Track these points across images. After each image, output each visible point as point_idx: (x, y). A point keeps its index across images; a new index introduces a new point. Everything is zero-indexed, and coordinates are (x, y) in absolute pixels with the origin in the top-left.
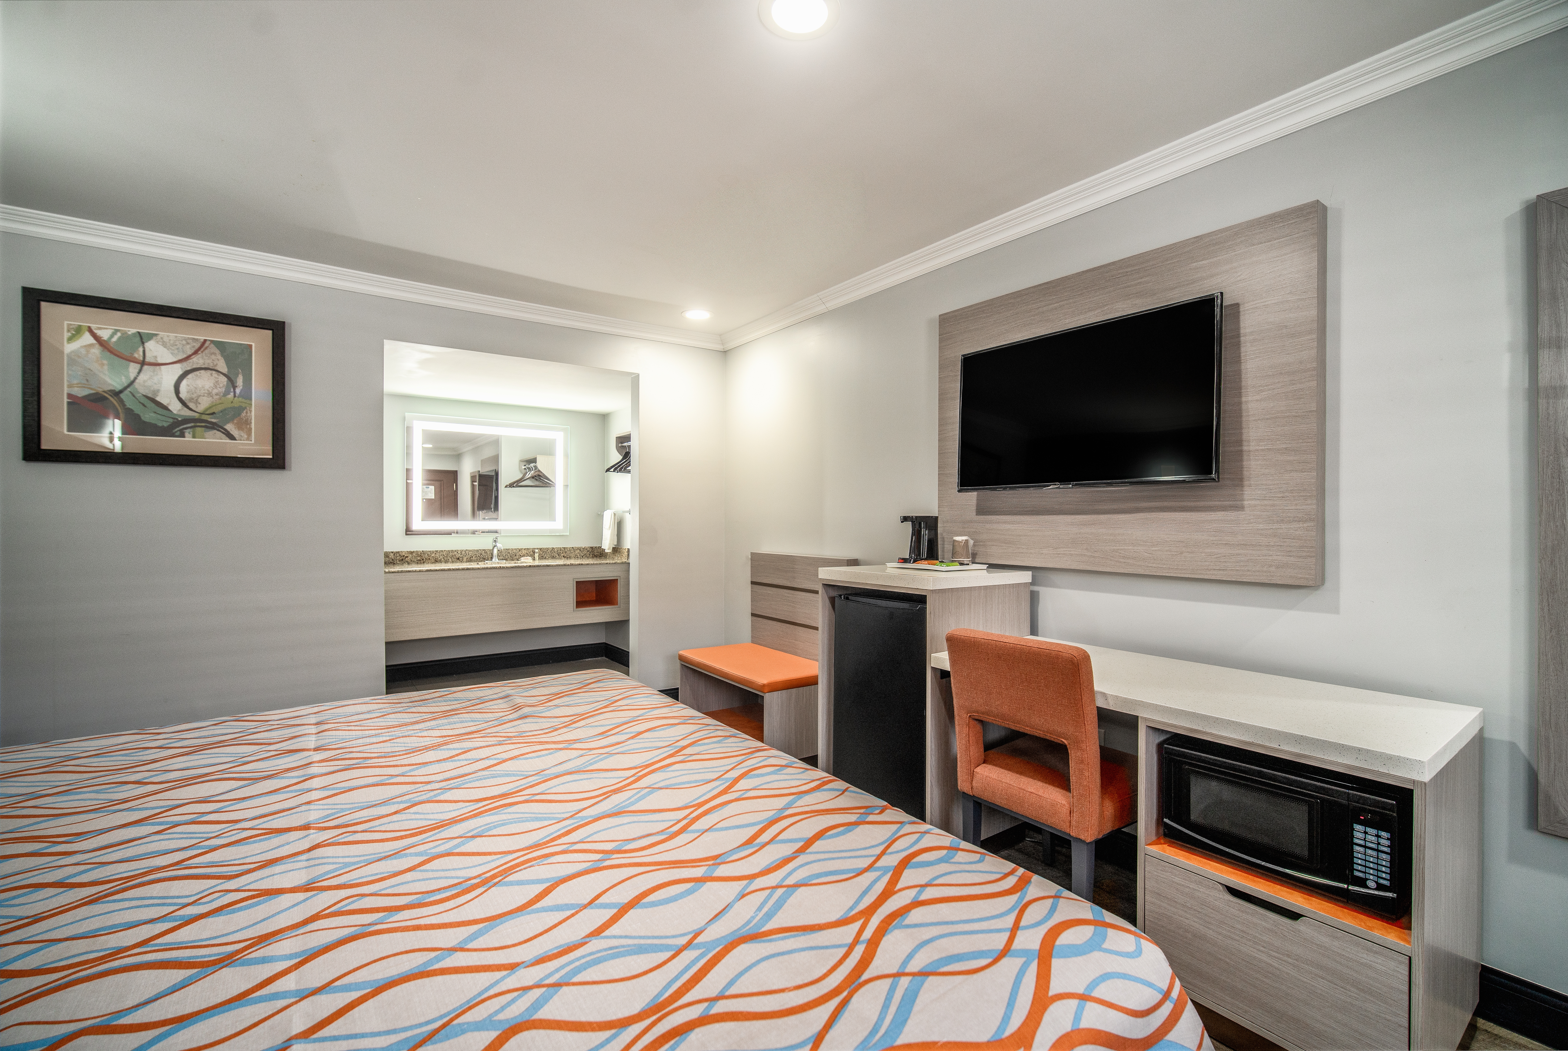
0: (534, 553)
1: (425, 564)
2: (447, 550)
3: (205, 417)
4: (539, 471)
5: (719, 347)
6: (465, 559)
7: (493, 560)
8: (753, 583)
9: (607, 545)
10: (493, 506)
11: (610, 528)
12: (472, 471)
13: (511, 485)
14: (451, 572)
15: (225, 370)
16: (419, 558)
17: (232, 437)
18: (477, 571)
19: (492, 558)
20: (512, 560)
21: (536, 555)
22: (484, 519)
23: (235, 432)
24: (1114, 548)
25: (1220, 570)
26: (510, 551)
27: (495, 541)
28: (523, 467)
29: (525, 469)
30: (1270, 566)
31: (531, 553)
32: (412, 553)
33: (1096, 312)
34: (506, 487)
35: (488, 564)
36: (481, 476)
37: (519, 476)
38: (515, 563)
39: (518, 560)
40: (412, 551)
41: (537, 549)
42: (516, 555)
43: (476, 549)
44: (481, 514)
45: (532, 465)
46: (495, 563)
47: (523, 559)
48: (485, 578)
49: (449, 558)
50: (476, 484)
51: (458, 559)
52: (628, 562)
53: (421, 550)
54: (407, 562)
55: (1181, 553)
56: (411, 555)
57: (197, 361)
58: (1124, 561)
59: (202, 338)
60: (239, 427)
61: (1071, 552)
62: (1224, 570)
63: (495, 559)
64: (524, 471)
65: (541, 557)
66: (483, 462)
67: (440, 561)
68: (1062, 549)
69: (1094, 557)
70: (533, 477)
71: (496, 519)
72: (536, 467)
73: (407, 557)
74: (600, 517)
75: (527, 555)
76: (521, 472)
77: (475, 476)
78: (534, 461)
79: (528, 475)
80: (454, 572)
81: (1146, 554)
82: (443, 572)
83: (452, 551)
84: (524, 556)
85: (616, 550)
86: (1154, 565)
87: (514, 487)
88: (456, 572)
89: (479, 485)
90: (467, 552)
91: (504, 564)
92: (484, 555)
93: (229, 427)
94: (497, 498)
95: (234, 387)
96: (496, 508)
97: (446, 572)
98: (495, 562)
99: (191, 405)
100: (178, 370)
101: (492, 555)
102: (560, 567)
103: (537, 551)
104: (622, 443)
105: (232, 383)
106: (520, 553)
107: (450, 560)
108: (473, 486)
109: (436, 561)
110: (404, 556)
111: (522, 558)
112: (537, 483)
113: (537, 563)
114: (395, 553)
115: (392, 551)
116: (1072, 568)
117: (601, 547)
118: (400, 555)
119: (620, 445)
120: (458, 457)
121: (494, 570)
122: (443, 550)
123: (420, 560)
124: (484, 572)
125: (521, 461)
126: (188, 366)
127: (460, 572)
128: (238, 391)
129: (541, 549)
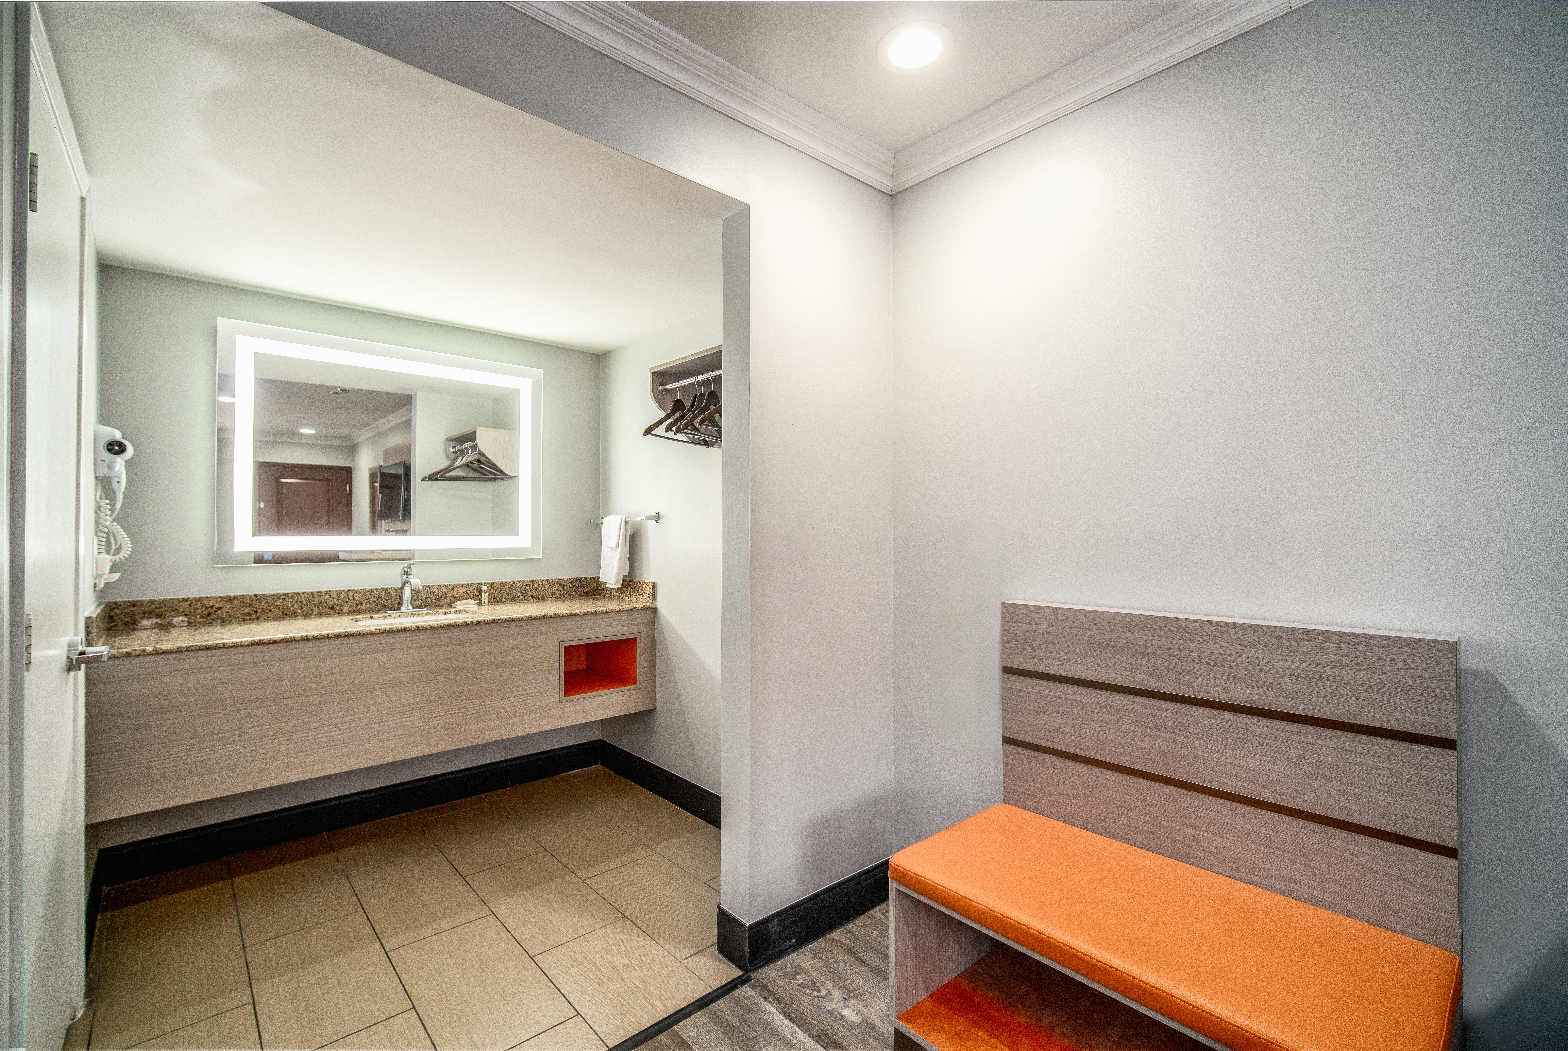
0: (480, 591)
1: (260, 621)
2: (308, 591)
4: (481, 453)
5: (884, 182)
6: (346, 609)
7: (403, 608)
8: (1007, 670)
9: (611, 575)
10: (400, 514)
11: (618, 546)
12: (371, 466)
13: (433, 477)
14: (310, 644)
16: (247, 610)
18: (367, 638)
19: (400, 604)
20: (441, 610)
21: (484, 596)
22: (388, 531)
26: (435, 590)
27: (406, 573)
28: (452, 450)
29: (455, 452)
31: (474, 593)
32: (230, 599)
34: (424, 480)
35: (393, 621)
36: (383, 475)
37: (444, 464)
38: (446, 613)
39: (450, 606)
40: (232, 595)
41: (485, 584)
42: (446, 598)
43: (368, 588)
44: (384, 524)
45: (467, 445)
46: (406, 615)
47: (459, 605)
48: (386, 651)
49: (312, 607)
50: (377, 485)
51: (332, 608)
52: (653, 606)
53: (252, 593)
54: (221, 618)
56: (228, 605)
63: (406, 610)
64: (453, 456)
65: (494, 600)
66: (387, 453)
67: (295, 615)
70: (467, 465)
71: (405, 532)
72: (474, 448)
73: (220, 608)
74: (595, 527)
75: (467, 596)
76: (448, 457)
77: (377, 473)
78: (471, 437)
79: (459, 462)
80: (316, 643)
82: (292, 645)
83: (320, 594)
84: (460, 598)
85: (629, 583)
87: (436, 480)
88: (322, 643)
89: (381, 486)
90: (350, 594)
91: (424, 619)
92: (384, 601)
94: (407, 502)
96: (407, 515)
97: (299, 645)
101: (401, 598)
102: (535, 622)
103: (485, 588)
104: (663, 385)
106: (454, 593)
107: (316, 611)
108: (373, 489)
110: (212, 607)
111: (458, 603)
112: (473, 474)
113: (487, 614)
114: (191, 602)
115: (185, 597)
117: (598, 578)
118: (204, 606)
119: (660, 388)
120: (352, 449)
121: (405, 635)
122: (301, 591)
123: (250, 615)
124: (384, 639)
125: (450, 440)
127: (331, 642)
129: (491, 585)
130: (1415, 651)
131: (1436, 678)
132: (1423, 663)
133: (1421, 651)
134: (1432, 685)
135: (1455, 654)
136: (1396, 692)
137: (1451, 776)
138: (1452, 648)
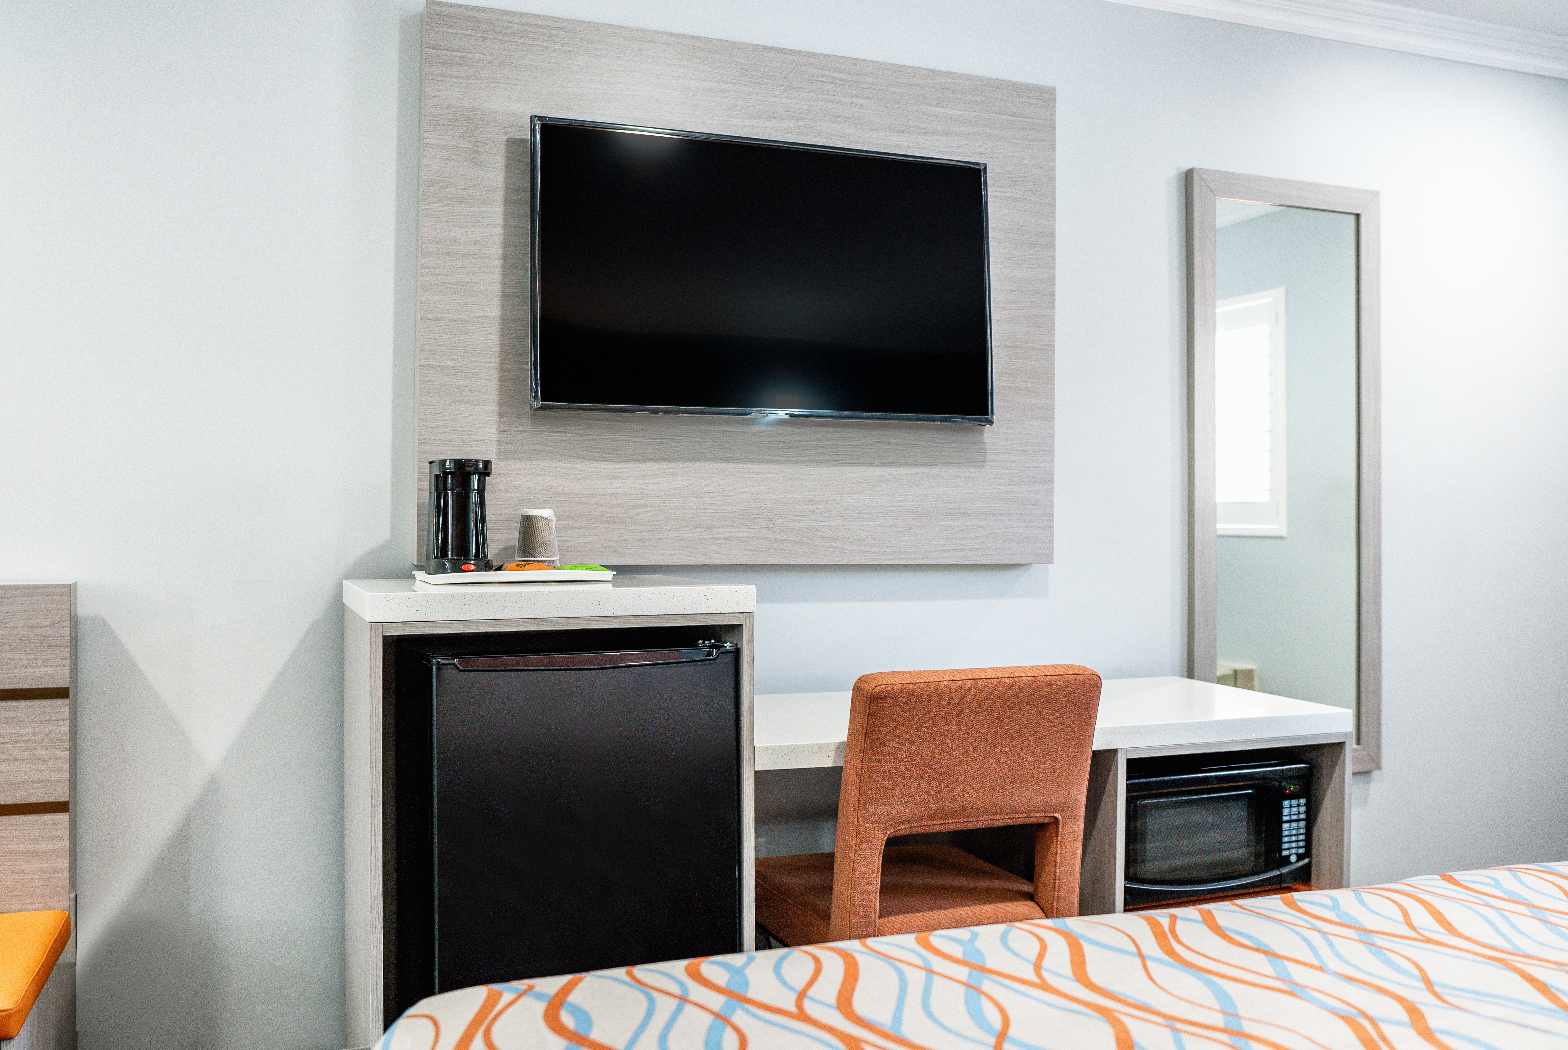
24: (814, 524)
25: (957, 550)
30: (1011, 541)
33: (785, 124)
55: (910, 528)
58: (829, 544)
61: (740, 535)
62: (961, 549)
68: (722, 530)
69: (781, 541)
81: (862, 532)
86: (873, 549)
116: (743, 562)
130: (34, 598)
131: (52, 625)
132: (41, 611)
133: (40, 598)
134: (49, 633)
135: (69, 597)
136: (16, 647)
137: (64, 726)
138: (68, 592)
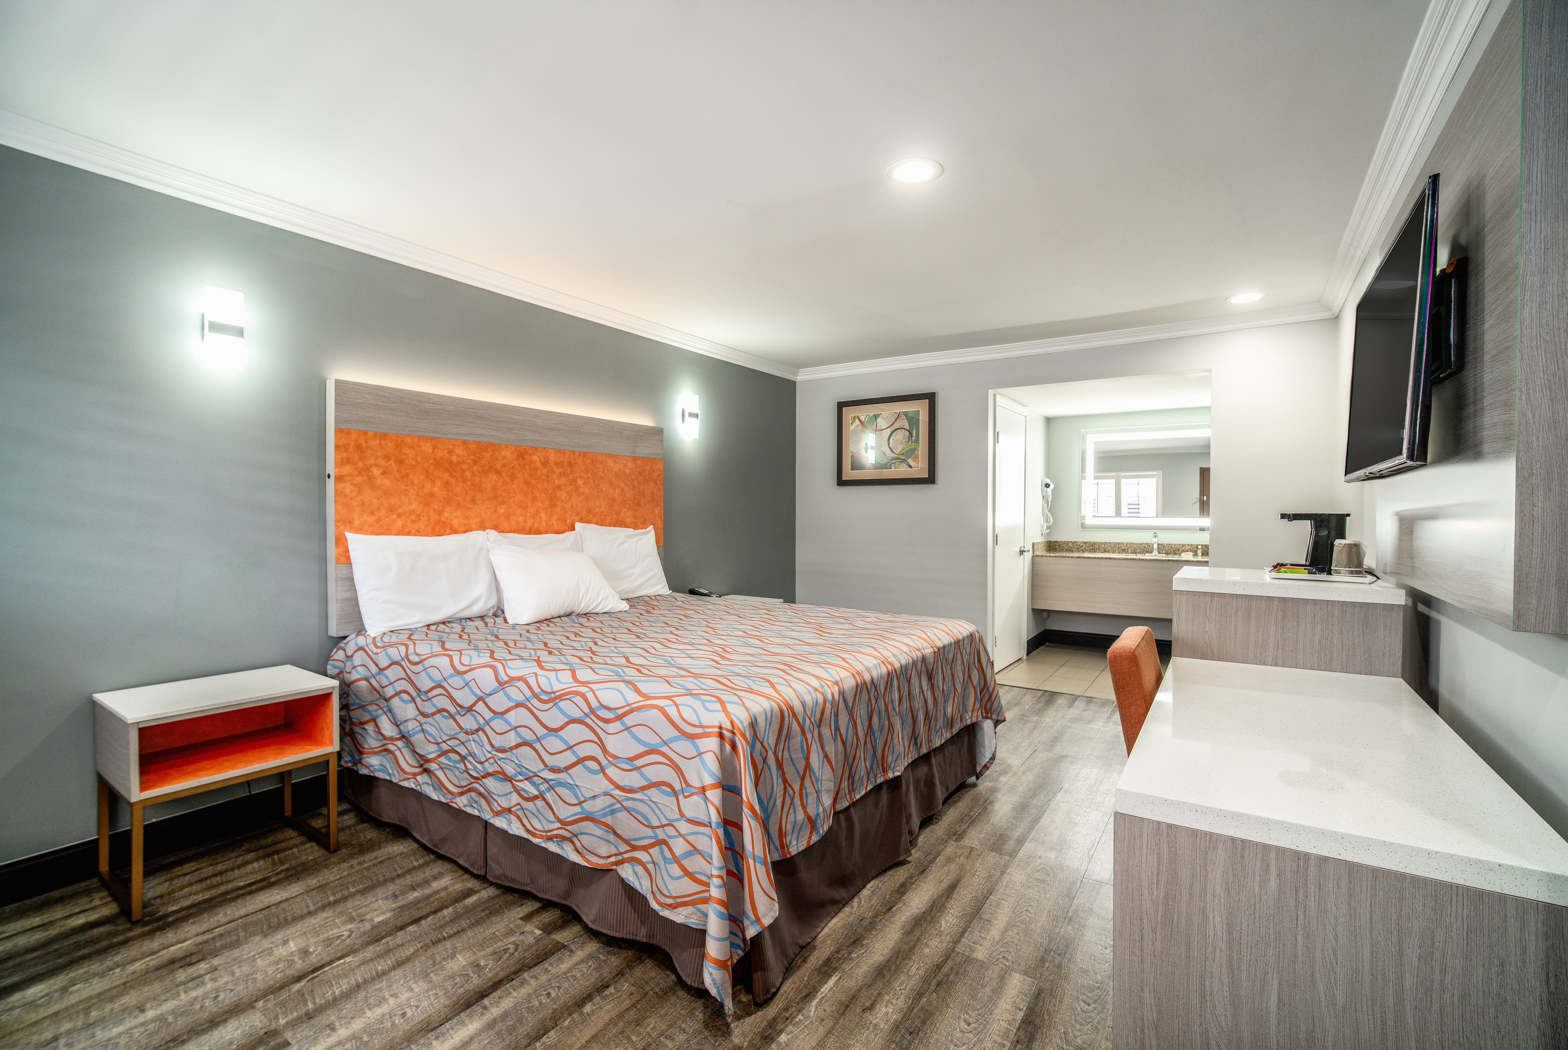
0: (1197, 549)
2: (1114, 542)
3: (900, 456)
6: (1130, 551)
7: (1153, 553)
15: (908, 428)
17: (910, 467)
20: (1175, 554)
21: (1199, 552)
23: (912, 464)
26: (1174, 546)
27: (1155, 537)
31: (1194, 549)
32: (1086, 543)
35: (1147, 556)
39: (1179, 554)
40: (1086, 541)
41: (1201, 545)
42: (1178, 550)
43: (1140, 542)
46: (1150, 556)
47: (1183, 554)
51: (1124, 550)
53: (1094, 541)
54: (1082, 550)
56: (1085, 545)
57: (897, 425)
59: (898, 411)
60: (914, 461)
63: (1155, 552)
65: (1205, 554)
67: (1109, 552)
73: (1082, 546)
75: (1190, 551)
83: (1119, 543)
84: (1186, 551)
90: (1131, 544)
91: (1163, 557)
92: (1146, 548)
93: (910, 461)
95: (912, 437)
98: (1155, 555)
99: (894, 450)
100: (889, 431)
101: (1152, 548)
103: (1200, 547)
105: (911, 434)
106: (1182, 548)
107: (1117, 551)
109: (1105, 551)
110: (1079, 545)
113: (1200, 558)
114: (1073, 543)
118: (1076, 545)
122: (1111, 542)
123: (1092, 550)
124: (1125, 562)
126: (892, 429)
128: (913, 439)
129: (1205, 546)
